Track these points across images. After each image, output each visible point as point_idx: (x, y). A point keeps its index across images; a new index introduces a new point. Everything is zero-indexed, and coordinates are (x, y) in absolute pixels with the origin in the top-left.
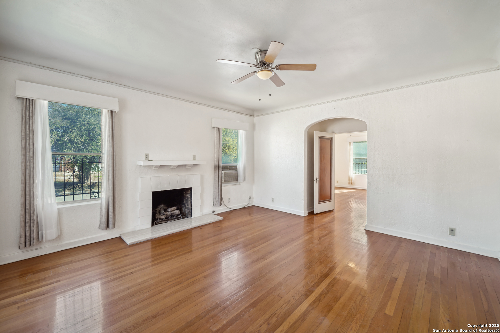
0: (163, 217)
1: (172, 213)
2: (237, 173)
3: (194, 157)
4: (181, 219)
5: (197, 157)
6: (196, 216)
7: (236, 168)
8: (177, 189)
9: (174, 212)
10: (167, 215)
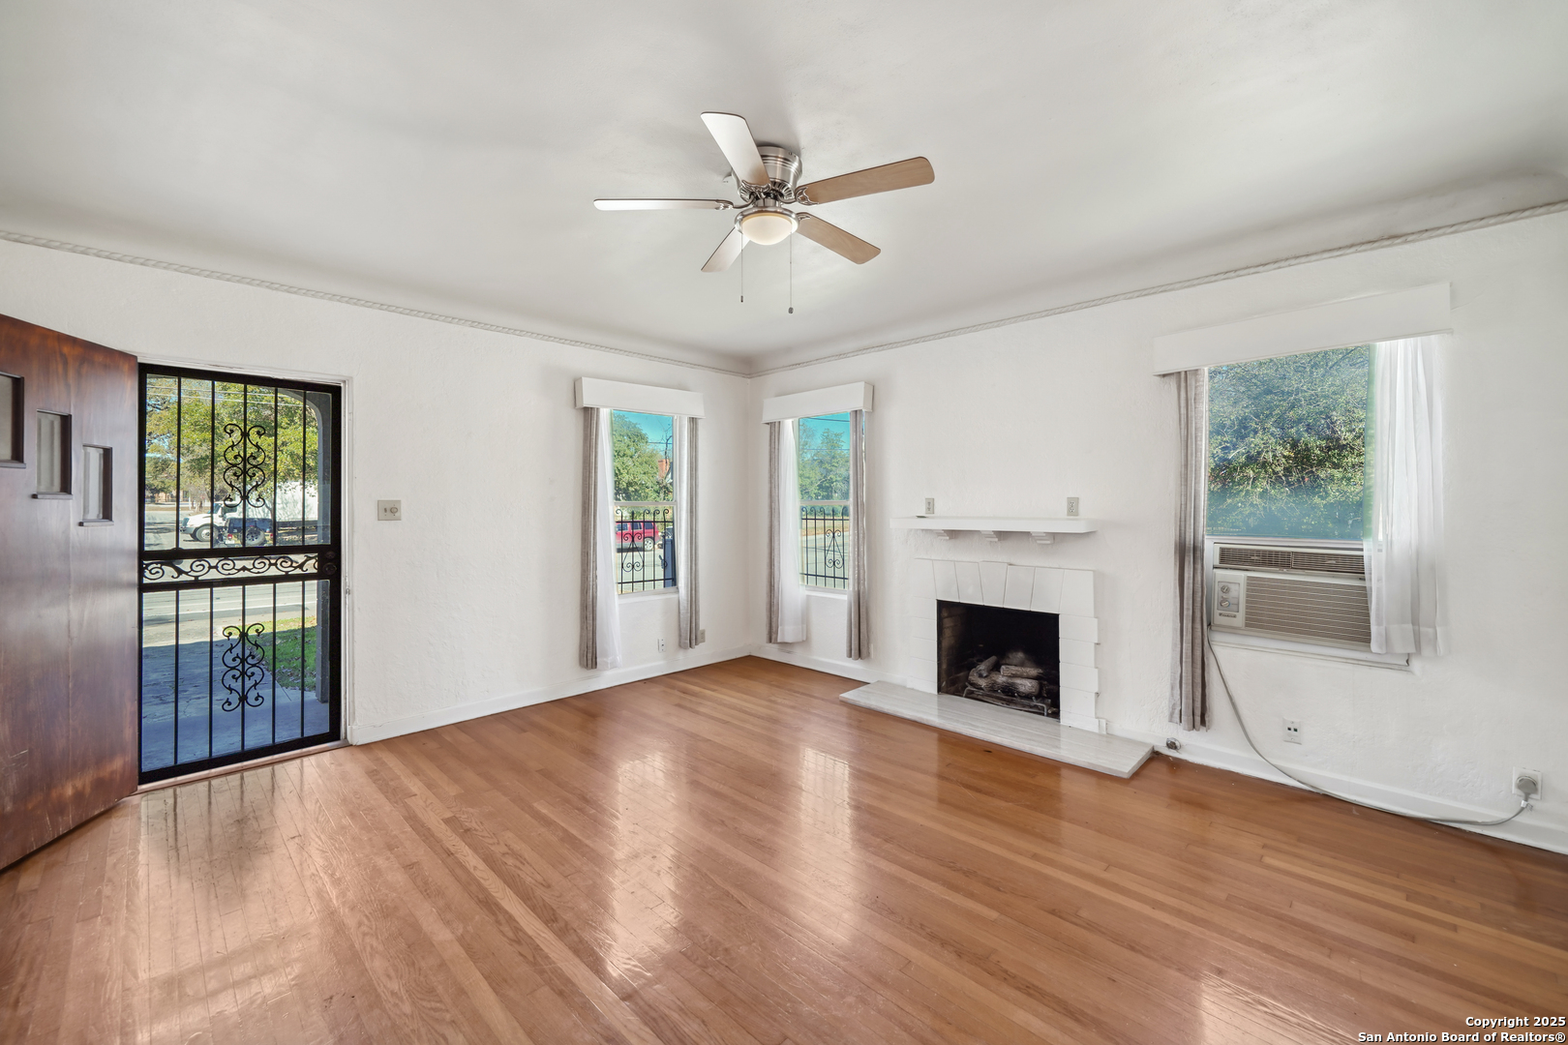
0: (983, 683)
1: (1010, 681)
2: (1363, 594)
3: (1073, 507)
4: (1043, 715)
5: (1082, 508)
6: (1075, 725)
7: (1355, 566)
8: (1005, 607)
9: (1018, 681)
10: (995, 682)
